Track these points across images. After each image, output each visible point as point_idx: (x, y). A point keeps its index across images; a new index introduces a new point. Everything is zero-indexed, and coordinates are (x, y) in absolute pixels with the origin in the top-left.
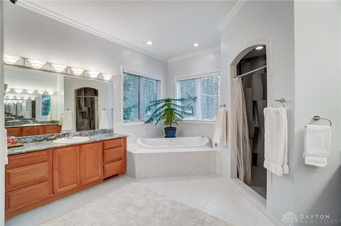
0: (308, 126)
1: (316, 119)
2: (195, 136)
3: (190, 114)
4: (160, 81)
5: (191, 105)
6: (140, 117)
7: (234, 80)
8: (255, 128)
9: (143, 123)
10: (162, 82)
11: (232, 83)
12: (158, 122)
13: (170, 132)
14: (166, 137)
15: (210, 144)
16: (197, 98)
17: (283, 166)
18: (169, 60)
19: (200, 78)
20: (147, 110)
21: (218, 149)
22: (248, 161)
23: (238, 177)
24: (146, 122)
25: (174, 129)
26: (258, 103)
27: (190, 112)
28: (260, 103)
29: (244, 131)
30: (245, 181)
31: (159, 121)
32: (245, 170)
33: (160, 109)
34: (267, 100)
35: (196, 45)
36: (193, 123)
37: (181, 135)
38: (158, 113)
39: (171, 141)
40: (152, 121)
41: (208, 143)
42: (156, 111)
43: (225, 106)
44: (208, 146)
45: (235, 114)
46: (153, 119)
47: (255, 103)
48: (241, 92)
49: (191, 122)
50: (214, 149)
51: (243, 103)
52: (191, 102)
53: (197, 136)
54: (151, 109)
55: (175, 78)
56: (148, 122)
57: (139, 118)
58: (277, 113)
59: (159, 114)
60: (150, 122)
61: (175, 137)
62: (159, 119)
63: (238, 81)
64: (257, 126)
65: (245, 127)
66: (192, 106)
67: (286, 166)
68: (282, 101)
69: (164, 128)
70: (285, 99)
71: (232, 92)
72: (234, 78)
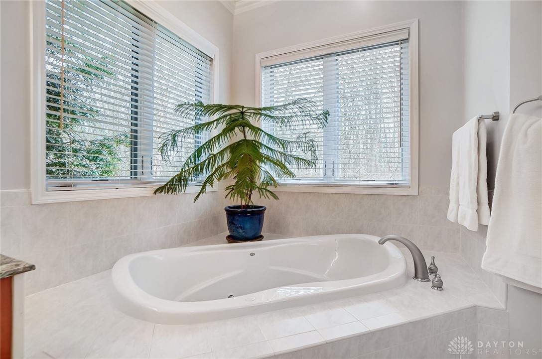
2: (320, 234)
3: (306, 162)
4: (212, 59)
6: (139, 170)
9: (147, 191)
10: (216, 62)
12: (204, 188)
13: (245, 225)
14: (232, 239)
15: (420, 270)
16: (328, 113)
18: (237, 4)
20: (165, 145)
24: (160, 190)
25: (258, 214)
27: (308, 156)
31: (208, 188)
33: (210, 144)
38: (203, 157)
39: (252, 254)
40: (186, 185)
42: (199, 152)
46: (186, 180)
49: (309, 190)
53: (331, 234)
54: (179, 144)
55: (258, 57)
57: (136, 174)
59: (209, 159)
60: (174, 190)
61: (261, 239)
62: (209, 181)
66: (312, 141)
69: (226, 210)
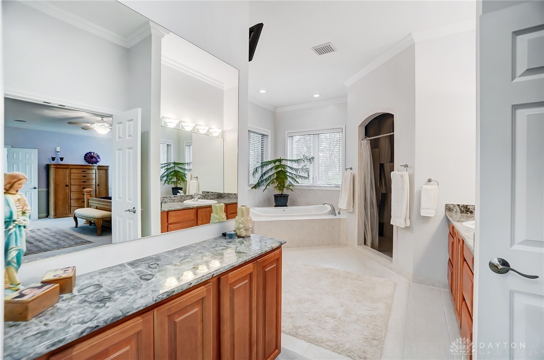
0: (423, 186)
1: (430, 181)
3: (305, 178)
4: (268, 136)
5: (307, 167)
7: (362, 142)
8: (382, 194)
10: (269, 137)
11: (360, 145)
12: (266, 187)
13: (281, 201)
14: (276, 206)
15: (333, 212)
16: (314, 158)
17: (405, 219)
18: (278, 109)
19: (318, 134)
20: (254, 172)
21: (343, 216)
22: (375, 226)
23: (365, 244)
24: (252, 188)
25: (286, 197)
26: (385, 165)
27: (306, 175)
28: (387, 166)
29: (372, 196)
30: (373, 247)
31: (268, 186)
32: (372, 235)
33: (268, 171)
34: (393, 162)
35: (317, 96)
36: (309, 189)
37: (294, 204)
39: (284, 210)
40: (260, 186)
41: (330, 211)
42: (264, 175)
43: (351, 169)
44: (330, 214)
45: (363, 177)
46: (260, 184)
47: (382, 166)
48: (369, 153)
49: (307, 188)
50: (338, 216)
51: (371, 166)
52: (307, 163)
54: (257, 172)
55: (286, 133)
56: (255, 187)
58: (402, 176)
59: (269, 177)
60: (257, 188)
61: (287, 206)
62: (268, 185)
63: (366, 144)
64: (384, 192)
65: (373, 191)
66: (308, 169)
67: (408, 220)
68: (406, 166)
69: (274, 195)
70: (409, 165)
71: (360, 155)
72: (362, 140)
